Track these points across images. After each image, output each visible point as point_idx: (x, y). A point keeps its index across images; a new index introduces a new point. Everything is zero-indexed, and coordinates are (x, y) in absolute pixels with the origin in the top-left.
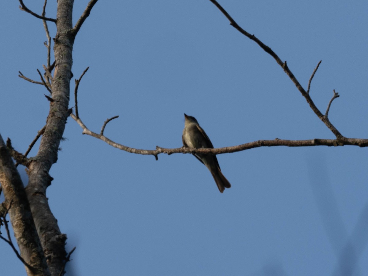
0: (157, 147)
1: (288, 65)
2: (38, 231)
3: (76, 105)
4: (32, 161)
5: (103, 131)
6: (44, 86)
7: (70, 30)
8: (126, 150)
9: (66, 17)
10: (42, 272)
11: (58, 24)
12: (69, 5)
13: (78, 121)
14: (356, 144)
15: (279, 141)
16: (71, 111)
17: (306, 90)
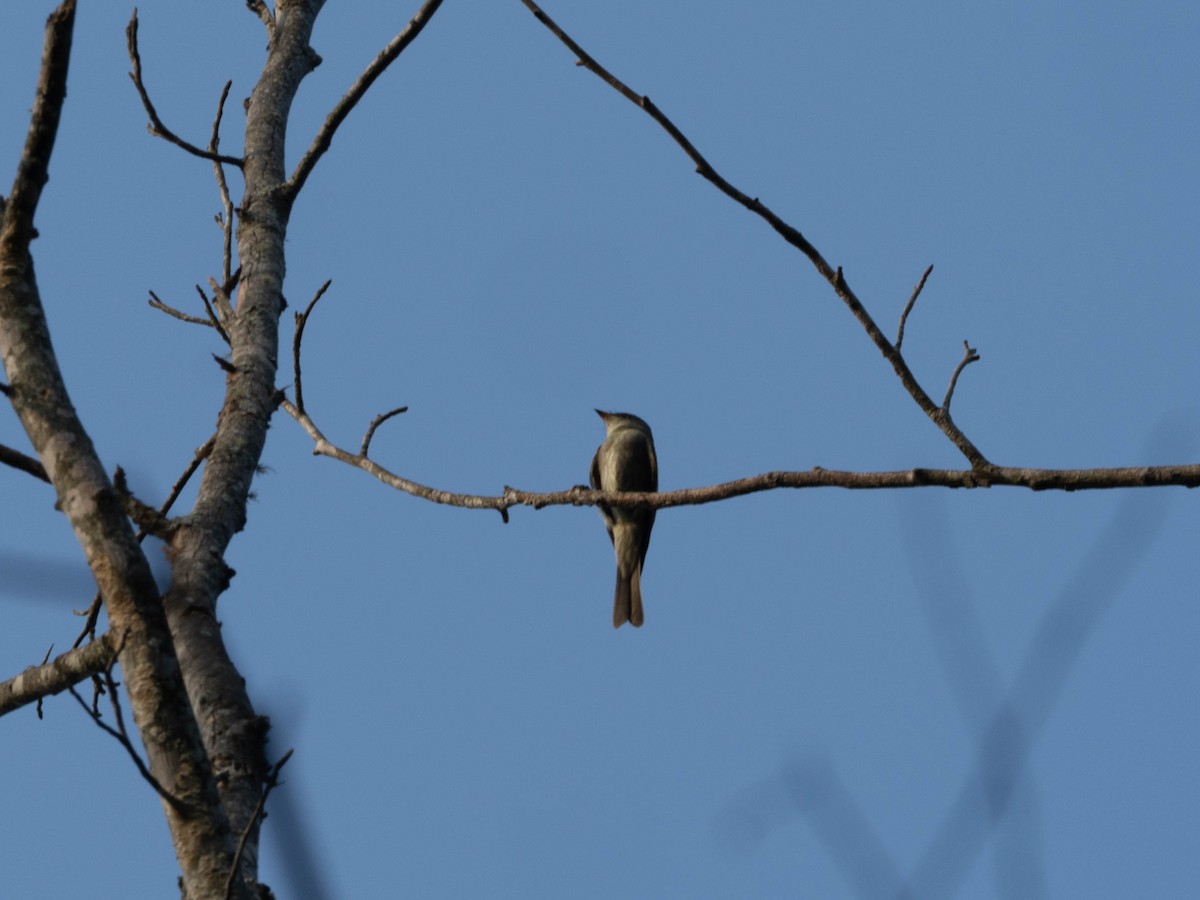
0: (507, 489)
1: (846, 277)
2: (196, 707)
3: (298, 380)
4: (179, 526)
5: (366, 447)
6: (213, 330)
7: (278, 186)
8: (426, 497)
9: (268, 153)
10: (204, 813)
11: (249, 172)
12: (276, 123)
13: (303, 420)
14: (1023, 482)
15: (822, 474)
16: (280, 397)
17: (893, 341)
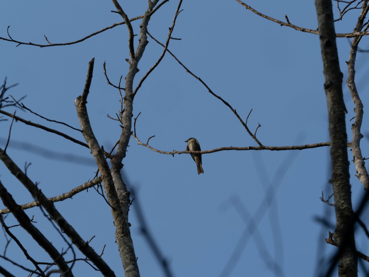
0: (174, 150)
1: (236, 111)
2: (117, 190)
3: (135, 130)
4: (113, 157)
5: (147, 143)
6: (119, 121)
7: (131, 93)
8: (159, 152)
9: (130, 87)
10: (118, 210)
11: (126, 91)
12: (131, 82)
13: (136, 138)
14: (269, 149)
15: (232, 148)
16: (132, 133)
17: (245, 123)
